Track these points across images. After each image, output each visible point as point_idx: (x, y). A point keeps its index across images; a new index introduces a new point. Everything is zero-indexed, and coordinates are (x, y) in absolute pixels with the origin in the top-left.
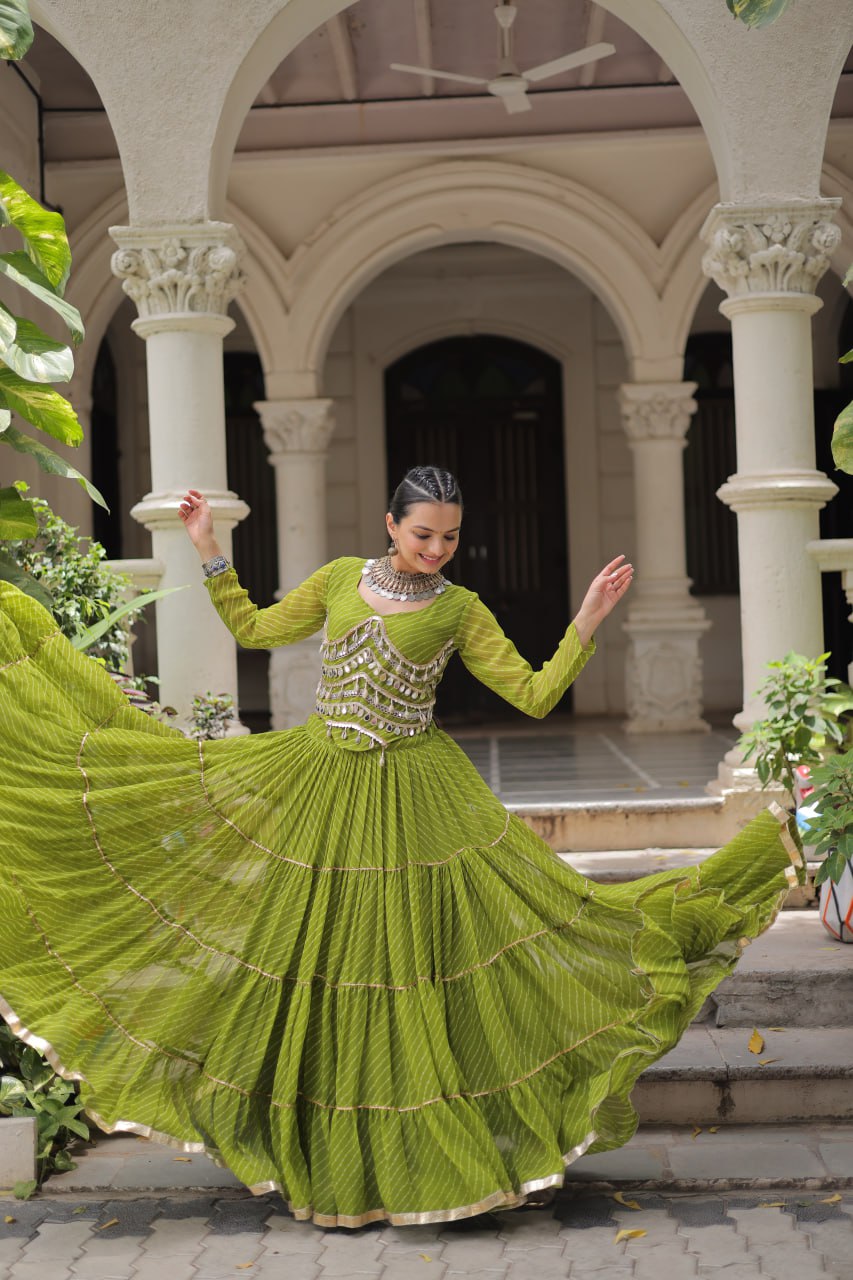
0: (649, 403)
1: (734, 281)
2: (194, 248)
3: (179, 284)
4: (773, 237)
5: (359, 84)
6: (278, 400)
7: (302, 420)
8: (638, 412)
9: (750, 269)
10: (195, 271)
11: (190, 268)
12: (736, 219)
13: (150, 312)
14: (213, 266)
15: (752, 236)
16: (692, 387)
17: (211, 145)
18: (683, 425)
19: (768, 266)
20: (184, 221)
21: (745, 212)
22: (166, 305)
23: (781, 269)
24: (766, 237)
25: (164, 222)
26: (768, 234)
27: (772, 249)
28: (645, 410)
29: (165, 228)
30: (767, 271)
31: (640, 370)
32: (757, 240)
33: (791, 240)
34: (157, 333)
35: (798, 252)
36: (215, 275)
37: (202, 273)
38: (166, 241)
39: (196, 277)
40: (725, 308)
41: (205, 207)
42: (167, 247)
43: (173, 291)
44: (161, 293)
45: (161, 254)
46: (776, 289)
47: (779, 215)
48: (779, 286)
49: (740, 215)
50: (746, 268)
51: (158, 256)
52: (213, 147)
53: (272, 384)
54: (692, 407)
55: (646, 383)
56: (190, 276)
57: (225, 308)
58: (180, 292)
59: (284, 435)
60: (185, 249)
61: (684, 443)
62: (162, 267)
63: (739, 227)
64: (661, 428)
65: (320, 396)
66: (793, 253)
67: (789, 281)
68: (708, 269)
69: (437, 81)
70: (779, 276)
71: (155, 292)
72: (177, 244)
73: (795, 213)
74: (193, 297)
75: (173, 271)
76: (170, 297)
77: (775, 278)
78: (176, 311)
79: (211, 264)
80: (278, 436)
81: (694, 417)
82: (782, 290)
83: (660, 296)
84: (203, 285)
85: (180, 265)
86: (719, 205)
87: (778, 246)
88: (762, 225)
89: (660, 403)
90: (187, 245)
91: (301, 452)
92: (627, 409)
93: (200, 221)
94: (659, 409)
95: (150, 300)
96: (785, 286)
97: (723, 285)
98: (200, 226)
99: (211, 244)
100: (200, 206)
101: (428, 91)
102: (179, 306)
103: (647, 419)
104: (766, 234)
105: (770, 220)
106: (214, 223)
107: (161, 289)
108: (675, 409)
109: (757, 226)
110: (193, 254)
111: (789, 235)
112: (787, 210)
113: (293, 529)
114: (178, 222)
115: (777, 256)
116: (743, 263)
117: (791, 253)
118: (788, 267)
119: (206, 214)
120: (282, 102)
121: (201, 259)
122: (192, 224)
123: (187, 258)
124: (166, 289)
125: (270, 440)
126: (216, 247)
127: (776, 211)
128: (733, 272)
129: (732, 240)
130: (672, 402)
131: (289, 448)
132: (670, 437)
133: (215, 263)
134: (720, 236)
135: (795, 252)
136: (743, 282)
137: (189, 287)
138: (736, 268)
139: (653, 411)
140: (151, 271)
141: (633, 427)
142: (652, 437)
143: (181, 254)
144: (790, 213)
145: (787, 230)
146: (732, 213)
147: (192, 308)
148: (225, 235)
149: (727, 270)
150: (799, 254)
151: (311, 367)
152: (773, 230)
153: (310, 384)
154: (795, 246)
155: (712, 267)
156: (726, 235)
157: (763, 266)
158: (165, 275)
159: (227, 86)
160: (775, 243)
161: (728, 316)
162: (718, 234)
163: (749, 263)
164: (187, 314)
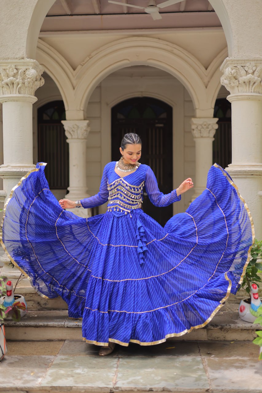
0: (201, 125)
1: (233, 88)
2: (21, 69)
3: (14, 83)
4: (248, 71)
5: (100, 8)
6: (70, 120)
7: (78, 127)
8: (197, 128)
9: (239, 83)
10: (21, 78)
11: (19, 77)
12: (234, 64)
13: (3, 94)
14: (28, 76)
15: (241, 71)
16: (217, 119)
17: (28, 28)
18: (213, 132)
19: (246, 83)
20: (16, 58)
21: (238, 61)
22: (9, 91)
23: (252, 84)
24: (246, 71)
25: (8, 58)
26: (247, 70)
27: (248, 76)
28: (199, 128)
29: (9, 61)
30: (246, 84)
31: (198, 113)
32: (243, 72)
33: (256, 72)
34: (6, 102)
35: (258, 77)
36: (29, 80)
37: (23, 79)
38: (9, 66)
39: (21, 80)
40: (229, 98)
41: (25, 53)
42: (10, 68)
43: (12, 86)
44: (7, 86)
45: (7, 71)
46: (249, 92)
47: (251, 62)
48: (250, 91)
49: (236, 62)
50: (238, 83)
51: (6, 72)
52: (29, 29)
53: (68, 114)
54: (216, 127)
55: (200, 118)
56: (19, 79)
57: (33, 93)
58: (15, 86)
59: (72, 132)
60: (17, 69)
61: (213, 139)
62: (8, 76)
63: (235, 67)
64: (205, 134)
65: (85, 119)
66: (256, 78)
67: (254, 88)
68: (223, 83)
69: (128, 8)
70: (251, 87)
71: (5, 86)
72: (14, 67)
73: (258, 62)
74: (20, 88)
75: (12, 78)
76: (11, 88)
77: (249, 87)
78: (13, 94)
79: (27, 75)
80: (70, 133)
81: (217, 130)
82: (251, 92)
83: (206, 87)
84: (24, 83)
85: (14, 76)
86: (228, 58)
87: (250, 75)
88: (245, 66)
89: (205, 125)
90: (18, 67)
91: (78, 138)
92: (193, 127)
93: (23, 58)
94: (205, 127)
95: (3, 89)
96: (253, 91)
97: (228, 89)
98: (22, 60)
99: (27, 67)
100: (23, 52)
101: (126, 12)
102: (14, 92)
103: (200, 130)
104: (246, 70)
105: (247, 65)
106: (28, 60)
107: (8, 85)
108: (210, 127)
109: (242, 66)
110: (20, 71)
111: (255, 71)
112: (255, 60)
113: (74, 166)
114: (14, 58)
115: (250, 79)
116: (237, 81)
117: (255, 78)
118: (254, 83)
119: (25, 56)
120: (74, 13)
121: (23, 74)
122: (19, 59)
123: (18, 72)
124: (9, 85)
125: (67, 134)
126: (29, 69)
127: (250, 61)
128: (232, 84)
129: (233, 72)
130: (209, 124)
131: (73, 137)
132: (208, 137)
133: (28, 75)
134: (228, 71)
135: (257, 77)
136: (236, 88)
137: (19, 84)
138: (234, 83)
139: (203, 128)
140: (3, 78)
141: (196, 133)
142: (202, 137)
143: (15, 71)
144: (256, 62)
145: (254, 68)
146: (232, 61)
147: (19, 93)
148: (32, 64)
149: (230, 84)
150: (259, 78)
151: (82, 109)
152: (249, 68)
153: (81, 115)
154: (257, 75)
155: (224, 81)
156: (230, 69)
157: (244, 82)
158: (9, 79)
159: (35, 5)
160: (250, 74)
161: (230, 101)
162: (227, 69)
163: (239, 81)
164: (18, 95)
